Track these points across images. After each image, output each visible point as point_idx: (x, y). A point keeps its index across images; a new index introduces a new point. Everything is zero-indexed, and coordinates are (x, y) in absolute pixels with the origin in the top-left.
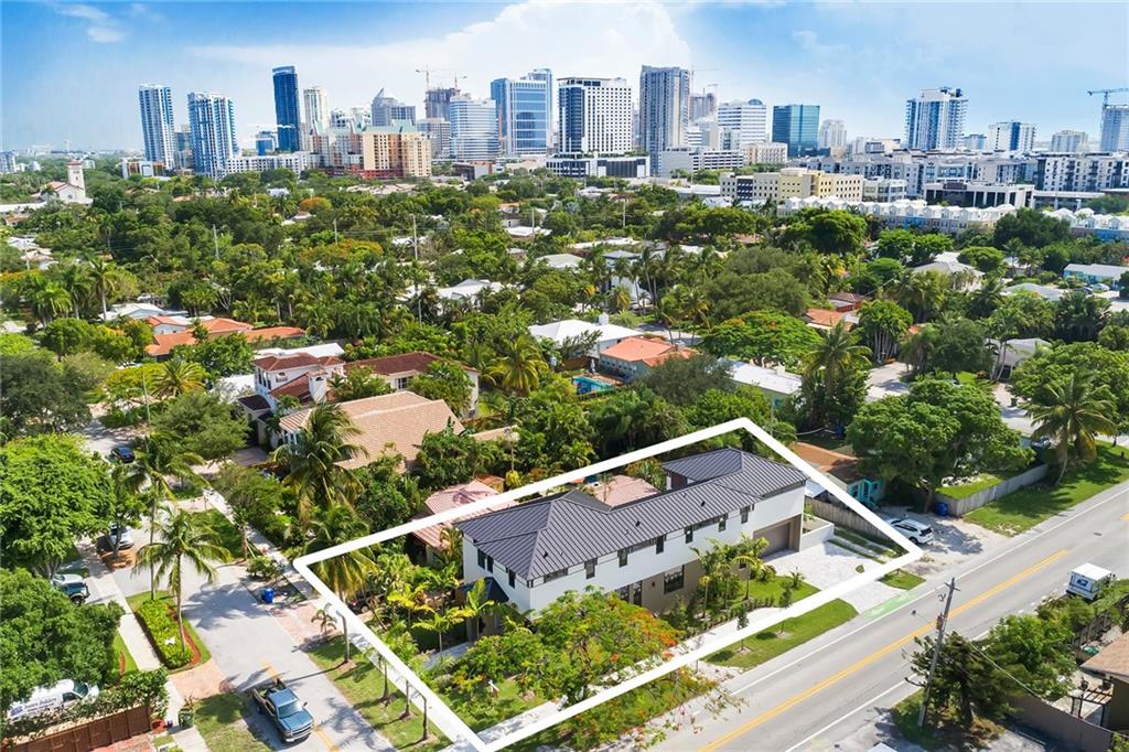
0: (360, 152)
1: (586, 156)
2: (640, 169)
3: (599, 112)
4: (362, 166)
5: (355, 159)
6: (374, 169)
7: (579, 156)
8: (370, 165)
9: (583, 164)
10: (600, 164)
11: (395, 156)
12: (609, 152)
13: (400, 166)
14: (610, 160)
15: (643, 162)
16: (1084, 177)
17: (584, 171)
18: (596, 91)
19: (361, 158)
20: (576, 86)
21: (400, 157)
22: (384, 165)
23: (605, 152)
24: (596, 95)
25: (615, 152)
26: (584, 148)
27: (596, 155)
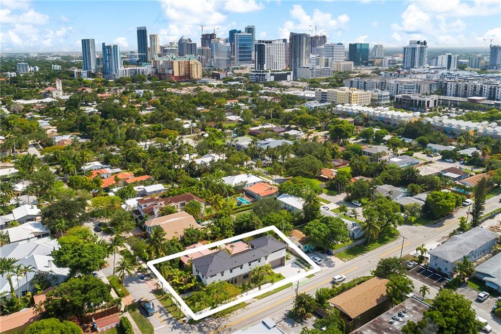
0: (172, 68)
2: (288, 76)
3: (271, 53)
4: (173, 74)
5: (170, 71)
6: (178, 75)
8: (176, 74)
9: (264, 75)
10: (271, 75)
11: (187, 70)
12: (276, 70)
13: (189, 74)
14: (275, 73)
15: (290, 74)
17: (265, 78)
18: (270, 45)
19: (173, 71)
21: (189, 70)
22: (182, 74)
23: (274, 70)
24: (270, 47)
25: (278, 70)
26: (265, 68)
27: (270, 71)
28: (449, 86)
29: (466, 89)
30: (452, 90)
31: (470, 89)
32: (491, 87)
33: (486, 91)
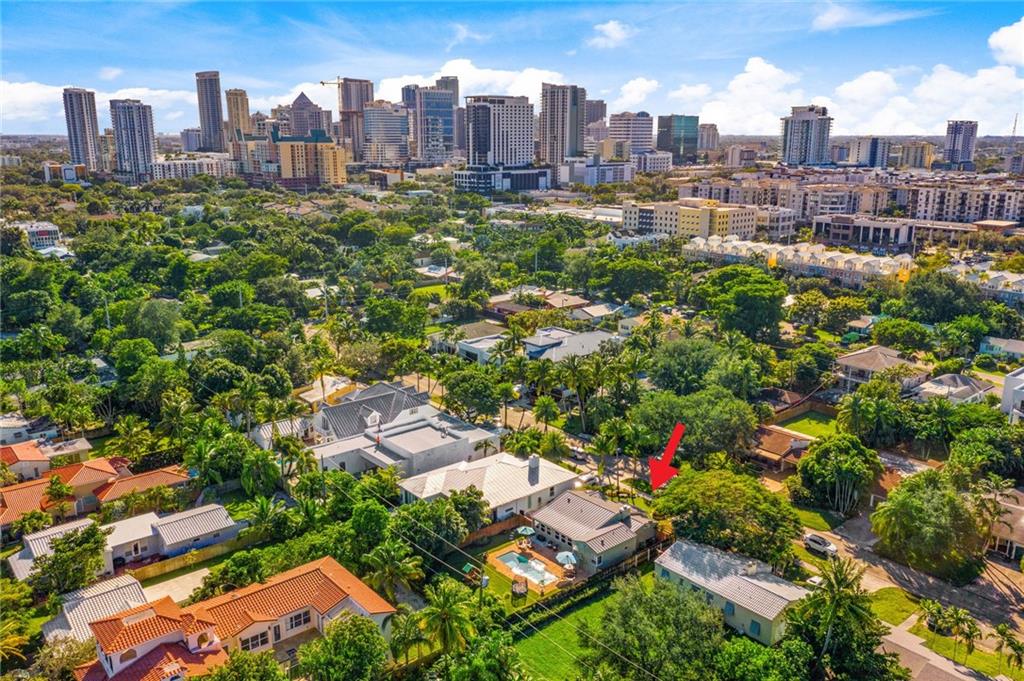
0: (277, 161)
1: (492, 169)
2: (542, 180)
3: (504, 128)
4: (280, 174)
5: (273, 168)
6: (291, 176)
7: (485, 170)
8: (287, 174)
9: (489, 177)
10: (505, 176)
12: (513, 165)
13: (317, 174)
14: (513, 172)
15: (545, 174)
17: (490, 183)
19: (279, 167)
20: (482, 103)
21: (317, 166)
22: (301, 173)
23: (509, 165)
24: (501, 112)
25: (518, 164)
26: (490, 161)
27: (501, 168)
30: (930, 206)
31: (973, 201)
33: (1012, 205)
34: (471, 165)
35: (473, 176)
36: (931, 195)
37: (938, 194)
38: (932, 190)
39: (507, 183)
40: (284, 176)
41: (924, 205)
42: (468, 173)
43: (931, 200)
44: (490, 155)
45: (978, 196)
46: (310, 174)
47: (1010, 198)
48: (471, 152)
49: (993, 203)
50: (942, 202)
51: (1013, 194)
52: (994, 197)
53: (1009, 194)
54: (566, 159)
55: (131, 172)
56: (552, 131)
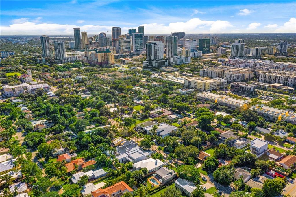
0: (97, 58)
1: (153, 61)
2: (166, 63)
3: (156, 50)
4: (98, 61)
5: (96, 60)
6: (101, 62)
7: (151, 61)
8: (99, 61)
9: (152, 63)
10: (156, 62)
13: (107, 61)
14: (158, 61)
15: (166, 61)
16: (268, 79)
18: (155, 45)
19: (98, 59)
20: (150, 44)
21: (107, 59)
22: (103, 61)
23: (157, 59)
24: (155, 46)
25: (159, 59)
26: (152, 58)
27: (155, 60)
28: (260, 76)
29: (270, 78)
30: (262, 78)
31: (273, 78)
32: (285, 78)
33: (282, 79)
34: (147, 59)
35: (148, 63)
36: (263, 75)
37: (264, 75)
38: (263, 74)
39: (157, 64)
40: (99, 62)
41: (261, 78)
42: (146, 62)
43: (263, 76)
44: (152, 57)
45: (274, 76)
46: (105, 61)
47: (281, 77)
48: (147, 56)
49: (277, 79)
50: (265, 77)
51: (282, 77)
52: (278, 77)
53: (281, 76)
54: (172, 56)
55: (59, 60)
56: (169, 48)
